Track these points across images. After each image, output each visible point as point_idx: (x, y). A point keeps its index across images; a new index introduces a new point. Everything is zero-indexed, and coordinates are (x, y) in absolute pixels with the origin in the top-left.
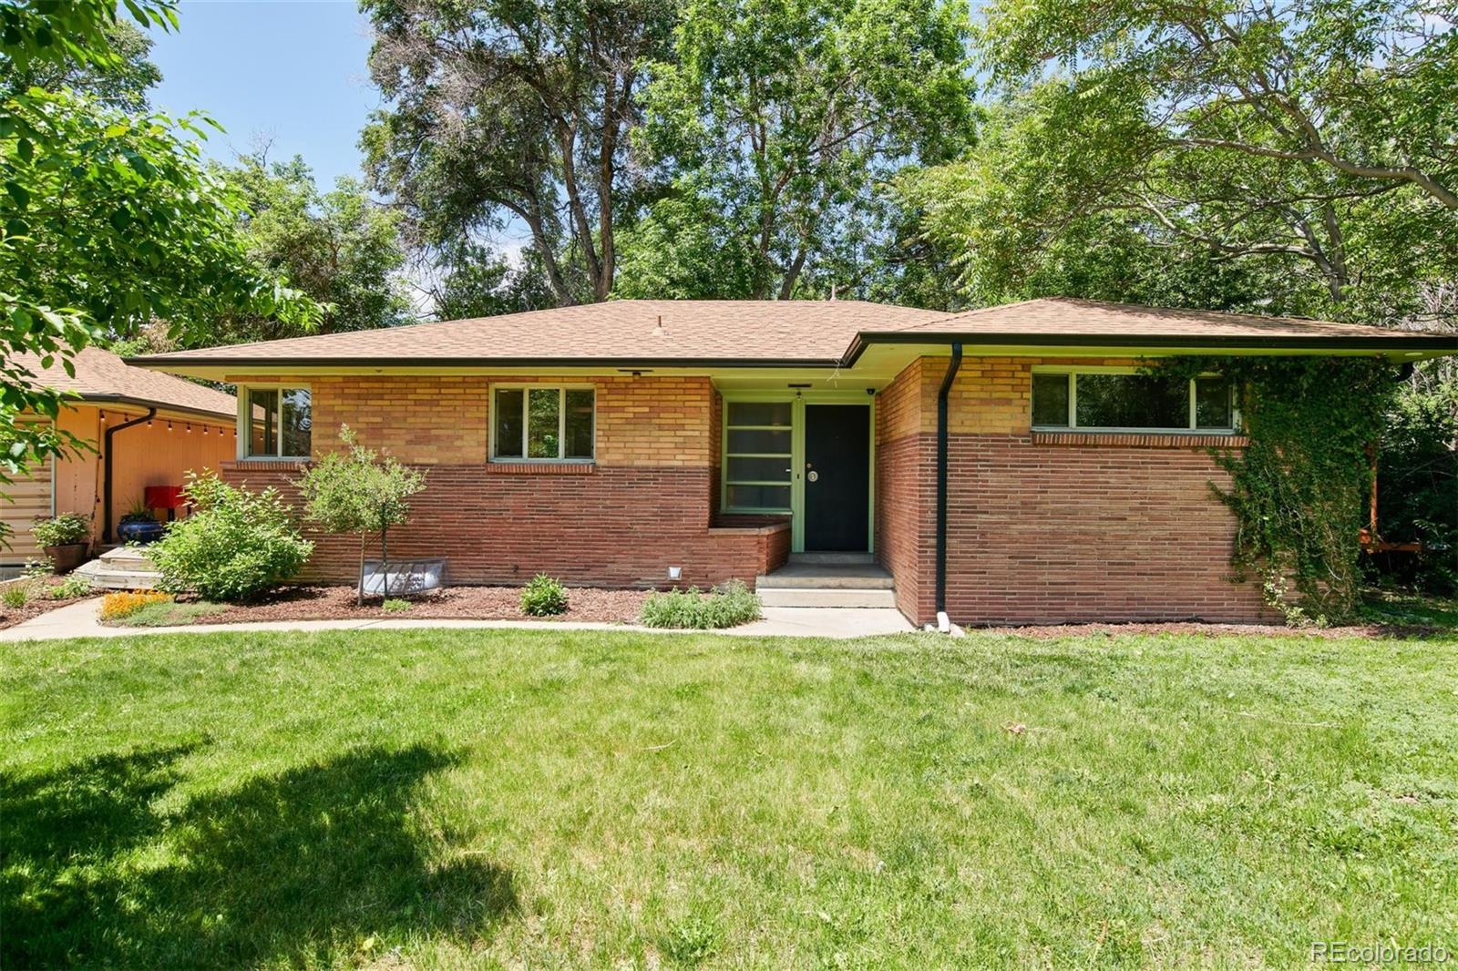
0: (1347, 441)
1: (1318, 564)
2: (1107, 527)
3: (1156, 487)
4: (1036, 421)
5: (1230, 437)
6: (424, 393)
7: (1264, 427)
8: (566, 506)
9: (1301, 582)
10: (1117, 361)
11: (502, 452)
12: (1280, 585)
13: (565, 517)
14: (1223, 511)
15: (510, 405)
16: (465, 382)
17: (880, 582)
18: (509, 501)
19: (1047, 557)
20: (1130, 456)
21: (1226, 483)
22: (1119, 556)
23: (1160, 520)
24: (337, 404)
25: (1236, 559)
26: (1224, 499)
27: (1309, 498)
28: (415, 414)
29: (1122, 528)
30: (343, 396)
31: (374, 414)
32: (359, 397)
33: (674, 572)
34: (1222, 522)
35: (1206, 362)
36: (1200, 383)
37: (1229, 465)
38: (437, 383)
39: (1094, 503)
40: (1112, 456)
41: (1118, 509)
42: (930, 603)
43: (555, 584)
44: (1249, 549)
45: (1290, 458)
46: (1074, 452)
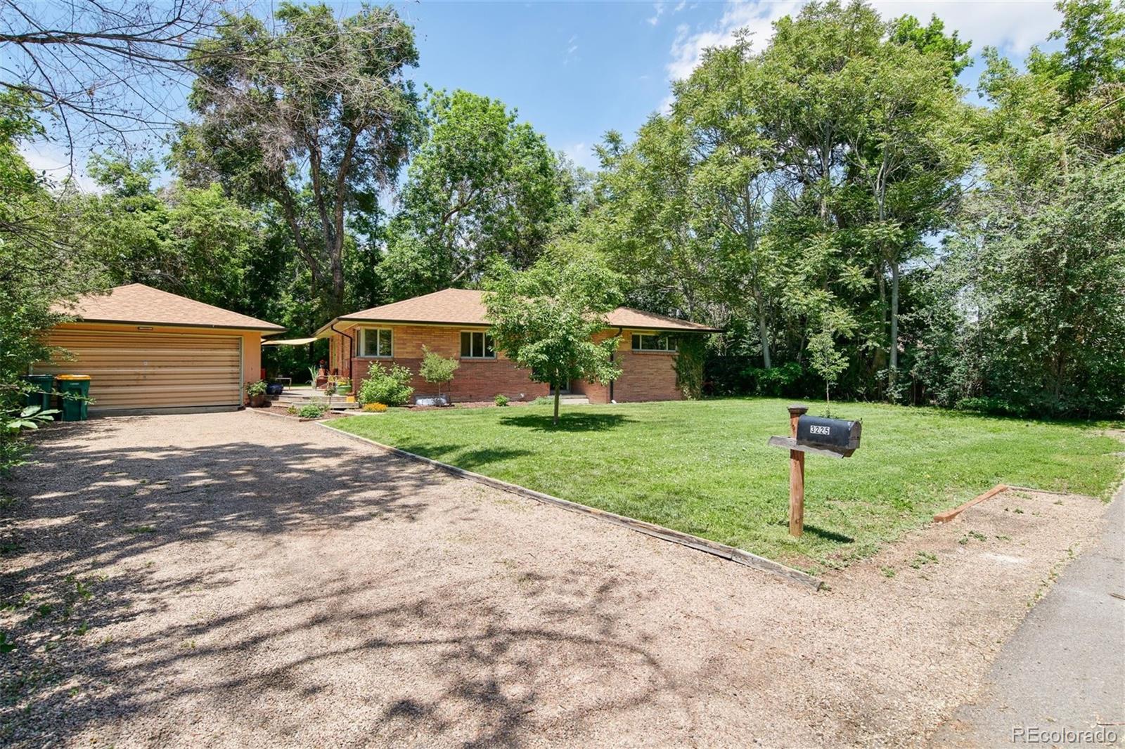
0: (700, 354)
1: (694, 385)
2: (649, 376)
3: (660, 365)
4: (633, 347)
5: (675, 352)
6: (437, 333)
7: (682, 350)
8: (487, 374)
9: (690, 390)
10: (651, 332)
11: (463, 355)
12: (686, 390)
13: (488, 377)
14: (674, 371)
15: (465, 337)
16: (452, 330)
17: (582, 396)
18: (469, 372)
19: (636, 385)
20: (654, 357)
21: (675, 364)
22: (651, 384)
23: (661, 374)
24: (405, 336)
25: (677, 384)
26: (675, 369)
27: (692, 368)
28: (434, 340)
29: (652, 377)
30: (406, 333)
31: (419, 340)
32: (413, 334)
33: (522, 395)
34: (674, 375)
35: (671, 333)
36: (669, 339)
37: (675, 360)
38: (442, 329)
39: (646, 370)
40: (650, 358)
41: (652, 371)
42: (609, 398)
43: (504, 399)
44: (680, 381)
45: (688, 358)
46: (642, 357)
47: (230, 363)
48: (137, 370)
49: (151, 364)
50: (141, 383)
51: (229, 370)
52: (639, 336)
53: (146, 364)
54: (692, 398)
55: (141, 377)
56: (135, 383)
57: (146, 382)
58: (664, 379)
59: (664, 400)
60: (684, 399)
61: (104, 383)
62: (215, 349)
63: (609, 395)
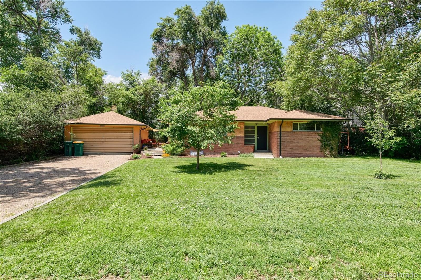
0: (336, 132)
1: (332, 149)
2: (303, 144)
3: (310, 139)
4: (293, 130)
5: (320, 132)
7: (325, 131)
9: (330, 152)
10: (305, 121)
12: (327, 152)
14: (319, 142)
17: (270, 153)
19: (295, 148)
20: (307, 134)
21: (320, 138)
22: (305, 148)
23: (311, 143)
25: (321, 149)
26: (320, 140)
27: (331, 140)
29: (305, 144)
33: (239, 152)
34: (319, 144)
35: (317, 122)
36: (316, 124)
37: (320, 136)
39: (301, 141)
40: (304, 135)
41: (305, 142)
42: (279, 155)
43: (225, 153)
44: (323, 147)
45: (328, 135)
46: (299, 134)
47: (130, 138)
48: (101, 140)
49: (105, 138)
50: (102, 144)
51: (130, 140)
52: (298, 124)
53: (103, 138)
54: (331, 156)
55: (102, 142)
56: (100, 144)
57: (103, 144)
58: (312, 146)
59: (312, 157)
60: (325, 156)
61: (91, 144)
62: (125, 133)
63: (279, 153)
